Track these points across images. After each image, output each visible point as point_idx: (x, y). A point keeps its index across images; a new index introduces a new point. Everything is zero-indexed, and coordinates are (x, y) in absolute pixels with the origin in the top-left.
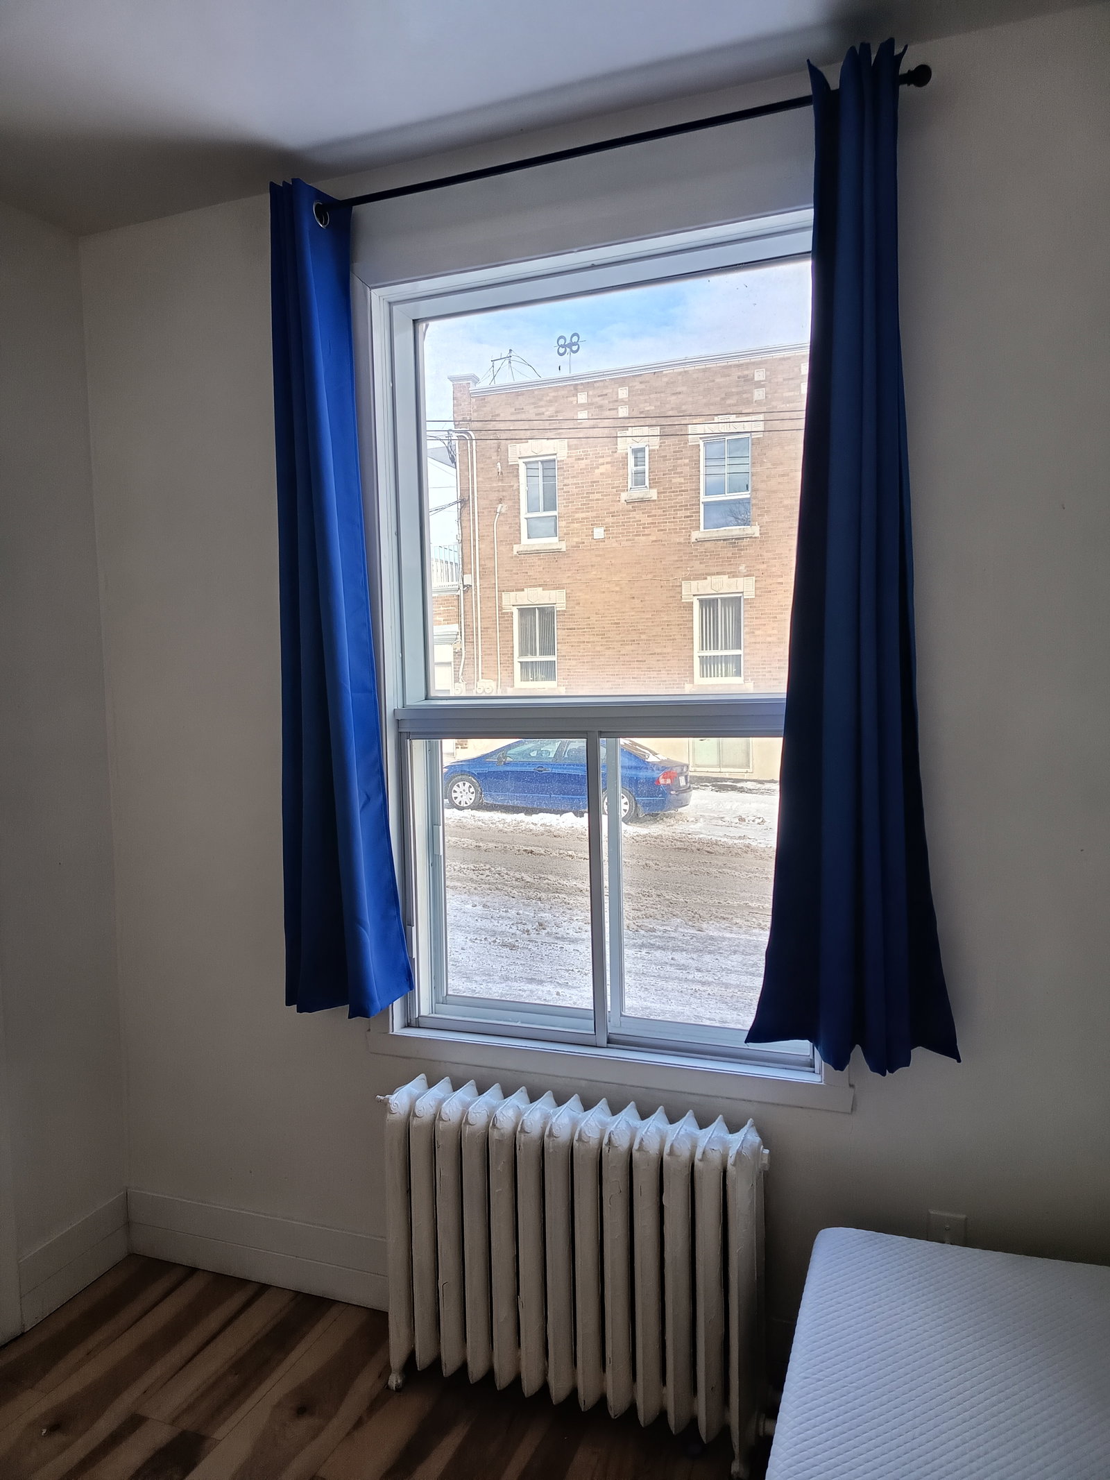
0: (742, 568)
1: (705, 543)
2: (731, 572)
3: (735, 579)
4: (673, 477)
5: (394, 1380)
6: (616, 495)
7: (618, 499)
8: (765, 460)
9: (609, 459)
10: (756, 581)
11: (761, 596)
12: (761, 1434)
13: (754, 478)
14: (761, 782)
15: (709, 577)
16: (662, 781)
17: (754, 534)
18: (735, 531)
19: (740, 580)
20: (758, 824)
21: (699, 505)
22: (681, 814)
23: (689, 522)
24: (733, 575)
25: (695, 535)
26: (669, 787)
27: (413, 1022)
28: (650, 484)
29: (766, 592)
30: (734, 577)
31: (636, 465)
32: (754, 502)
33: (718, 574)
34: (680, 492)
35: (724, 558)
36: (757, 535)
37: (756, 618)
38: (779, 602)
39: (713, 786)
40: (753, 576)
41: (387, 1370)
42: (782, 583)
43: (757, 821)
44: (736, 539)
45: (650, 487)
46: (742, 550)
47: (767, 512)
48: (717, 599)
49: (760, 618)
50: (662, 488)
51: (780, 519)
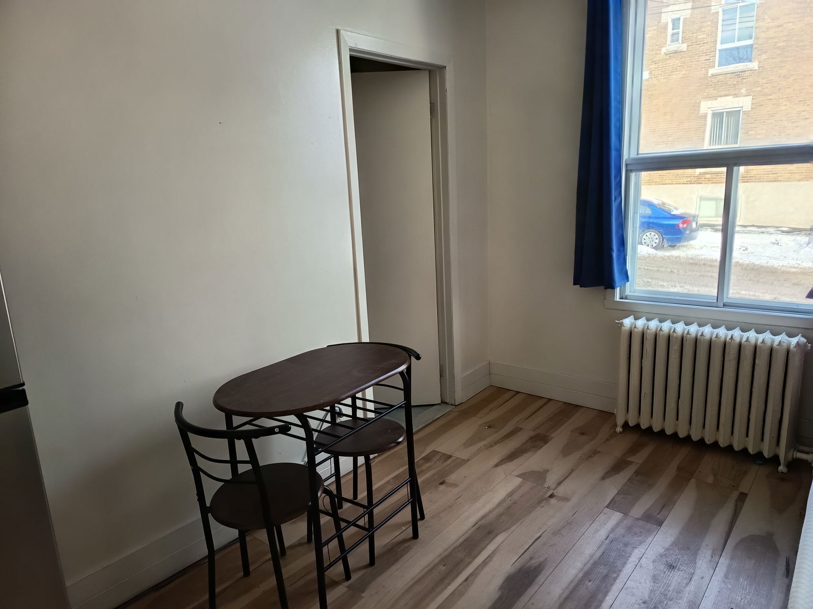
0: (743, 91)
1: (717, 76)
2: (735, 94)
3: (737, 99)
4: (699, 35)
5: (619, 429)
6: (658, 50)
7: (659, 53)
8: (766, 17)
9: (655, 28)
10: (753, 99)
11: (755, 108)
12: (795, 457)
13: (757, 30)
14: (745, 226)
15: (719, 99)
16: (681, 226)
17: (754, 68)
18: (741, 66)
19: (741, 99)
20: (743, 250)
21: (716, 51)
22: (690, 245)
23: (708, 63)
24: (736, 95)
25: (711, 71)
26: (685, 229)
27: (624, 297)
28: (682, 40)
29: (759, 106)
30: (736, 97)
31: (673, 29)
32: (755, 46)
33: (725, 96)
34: (703, 43)
35: (731, 85)
36: (756, 68)
37: (751, 123)
38: (768, 112)
39: (712, 229)
40: (750, 95)
41: (615, 426)
42: (771, 99)
43: (743, 248)
44: (740, 72)
45: (682, 43)
46: (743, 79)
47: (764, 52)
48: (723, 113)
49: (753, 123)
50: (690, 42)
51: (774, 56)
